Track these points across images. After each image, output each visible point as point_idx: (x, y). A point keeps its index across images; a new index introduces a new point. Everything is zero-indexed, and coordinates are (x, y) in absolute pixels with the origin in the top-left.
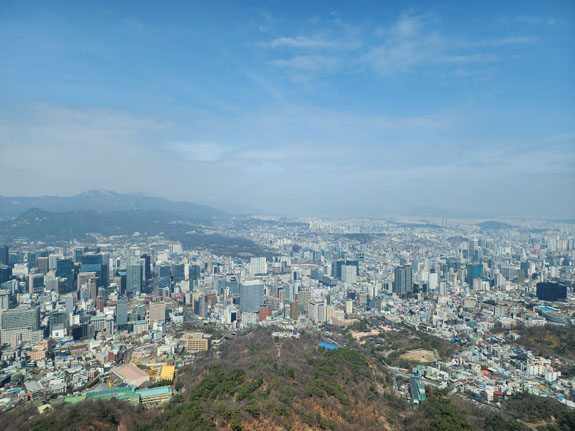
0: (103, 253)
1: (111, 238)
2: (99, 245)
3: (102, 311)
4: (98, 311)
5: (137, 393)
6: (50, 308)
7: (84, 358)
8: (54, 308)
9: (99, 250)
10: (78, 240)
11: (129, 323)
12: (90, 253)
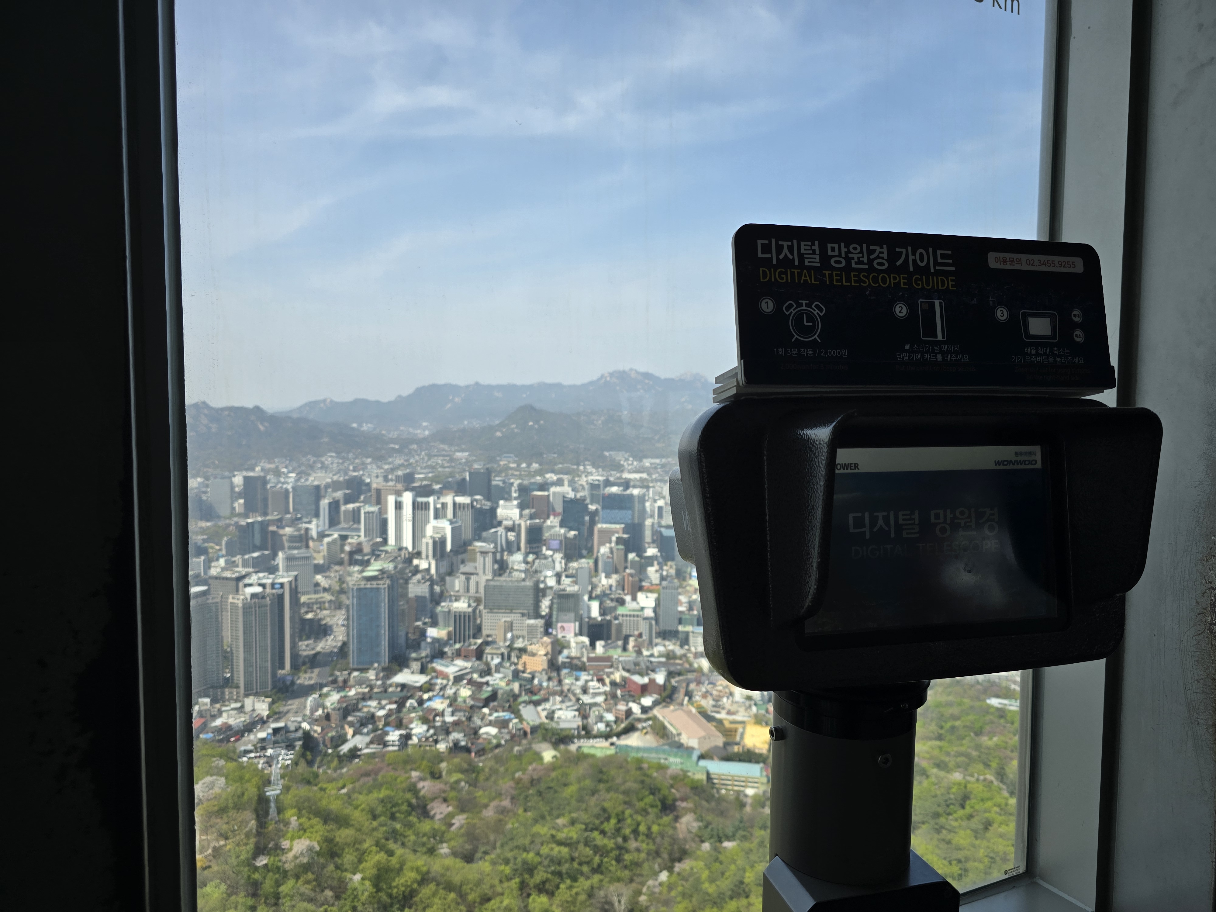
0: (636, 492)
1: (647, 463)
2: (626, 475)
3: (634, 599)
4: (628, 598)
5: (703, 763)
6: (551, 582)
7: (607, 681)
8: (559, 582)
9: (626, 484)
10: (594, 465)
11: (681, 628)
12: (614, 489)
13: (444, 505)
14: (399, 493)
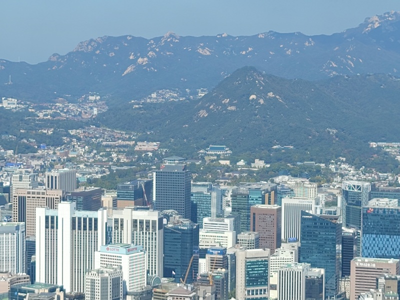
13: (119, 223)
14: (51, 204)
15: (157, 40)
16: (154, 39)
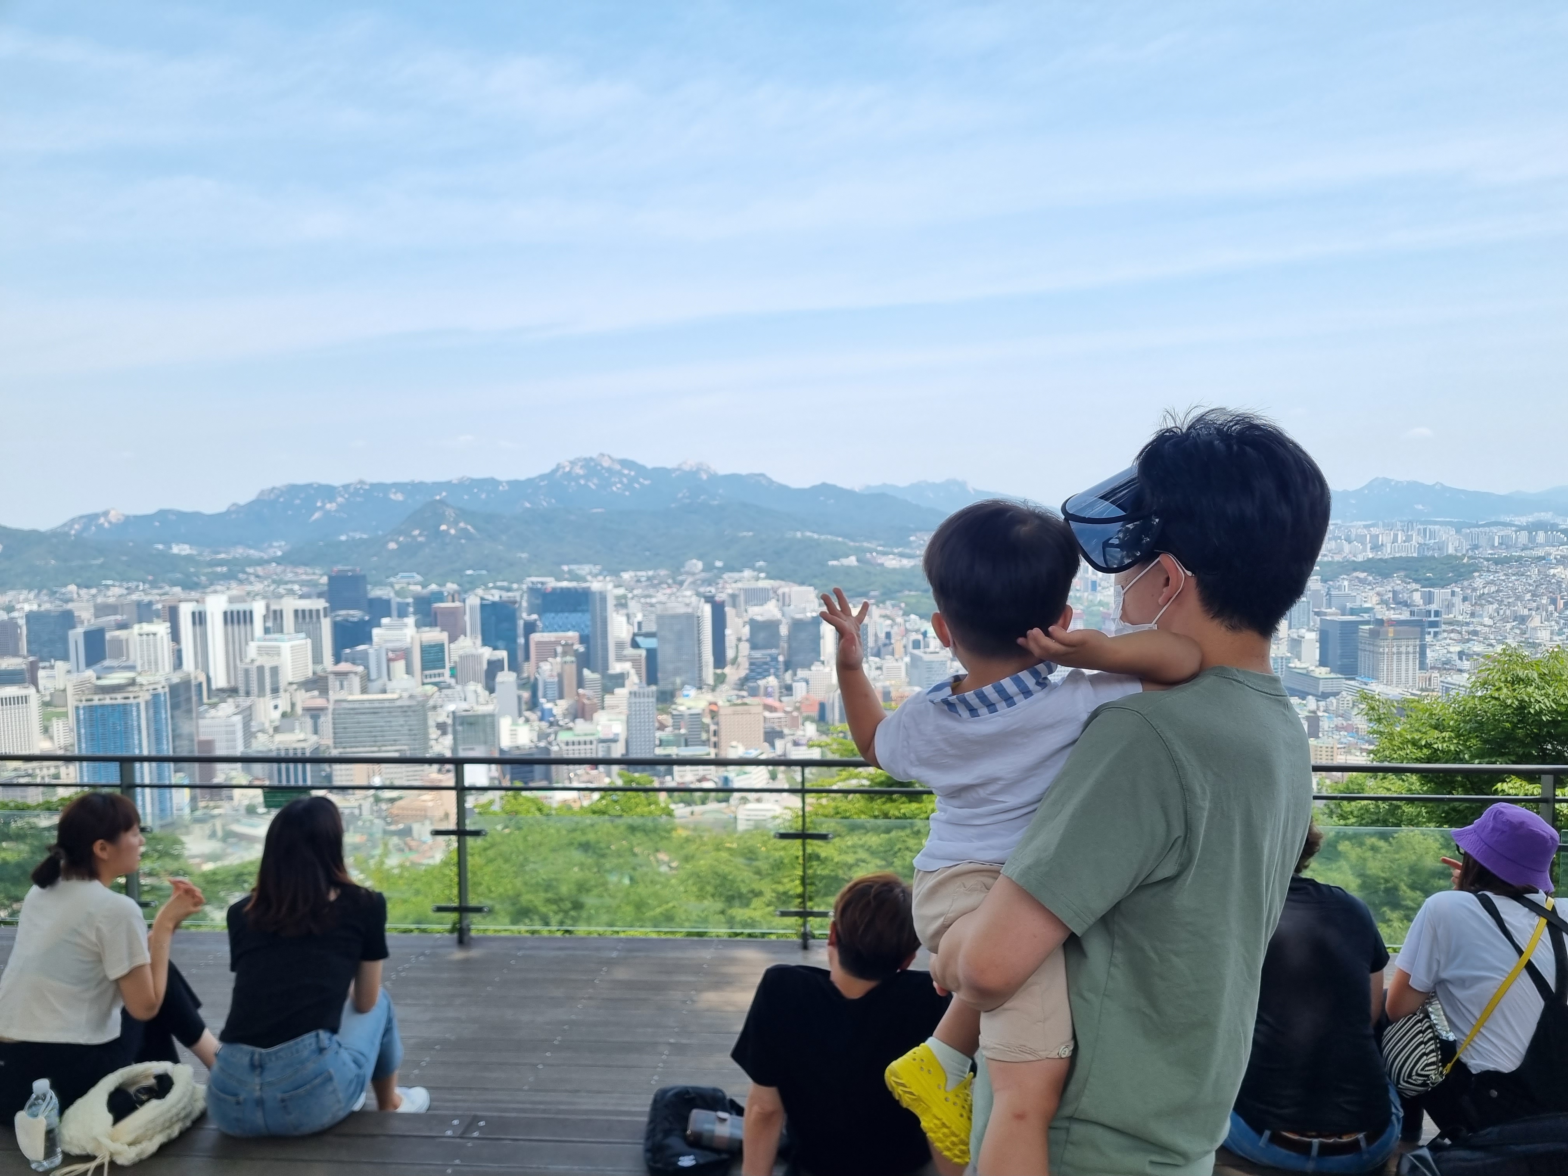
3: (588, 721)
11: (658, 751)
13: (278, 615)
15: (346, 487)
16: (343, 486)
